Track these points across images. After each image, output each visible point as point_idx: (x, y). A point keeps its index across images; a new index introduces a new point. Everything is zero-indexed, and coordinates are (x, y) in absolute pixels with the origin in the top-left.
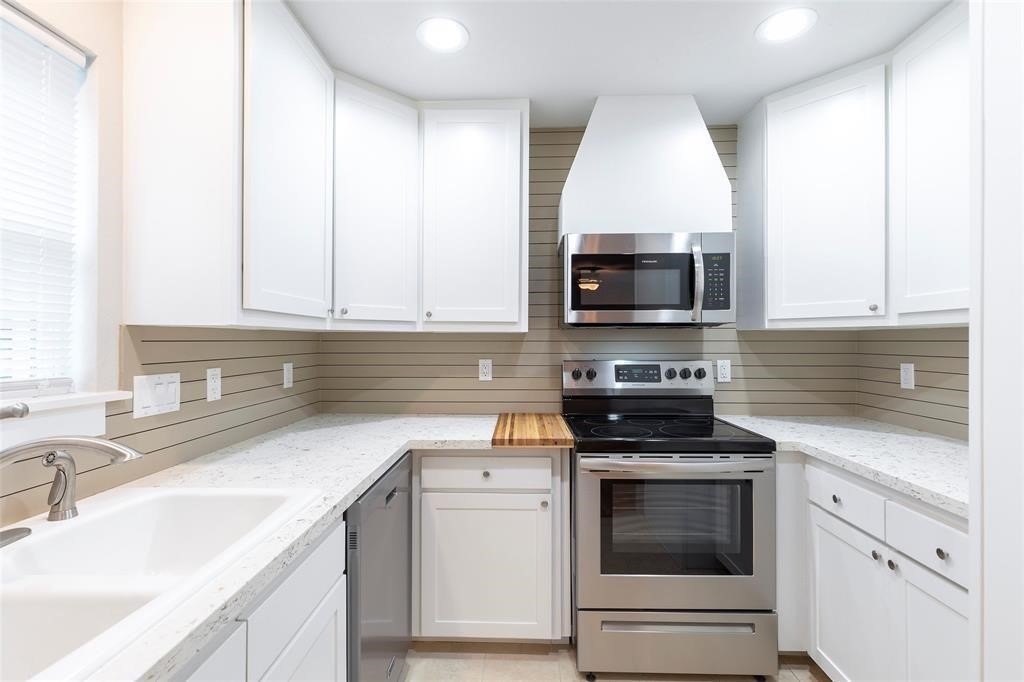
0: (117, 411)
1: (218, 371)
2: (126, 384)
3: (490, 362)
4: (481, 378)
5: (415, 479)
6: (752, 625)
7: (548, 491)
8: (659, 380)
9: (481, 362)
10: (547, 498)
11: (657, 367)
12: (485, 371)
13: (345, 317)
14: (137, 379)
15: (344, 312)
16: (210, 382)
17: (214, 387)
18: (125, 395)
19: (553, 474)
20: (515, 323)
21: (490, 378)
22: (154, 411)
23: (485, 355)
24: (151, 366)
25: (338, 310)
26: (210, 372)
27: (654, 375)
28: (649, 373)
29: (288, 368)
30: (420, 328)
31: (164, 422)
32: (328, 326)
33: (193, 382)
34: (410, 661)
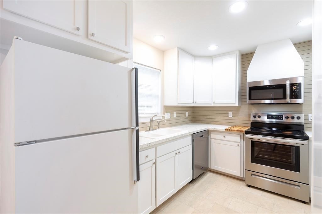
0: (163, 117)
1: (175, 113)
2: (164, 114)
3: (231, 113)
4: (229, 117)
5: (209, 136)
6: (299, 186)
7: (240, 142)
8: (283, 119)
9: (229, 113)
10: (240, 144)
11: (282, 116)
12: (230, 115)
13: (196, 103)
14: (165, 113)
15: (196, 102)
16: (174, 115)
17: (175, 115)
18: (164, 115)
19: (241, 139)
20: (235, 104)
21: (231, 117)
22: (167, 118)
23: (230, 111)
24: (167, 111)
25: (195, 102)
26: (174, 113)
27: (281, 118)
28: (279, 117)
29: (187, 113)
30: (212, 105)
31: (168, 120)
32: (193, 105)
33: (172, 114)
34: (208, 172)
